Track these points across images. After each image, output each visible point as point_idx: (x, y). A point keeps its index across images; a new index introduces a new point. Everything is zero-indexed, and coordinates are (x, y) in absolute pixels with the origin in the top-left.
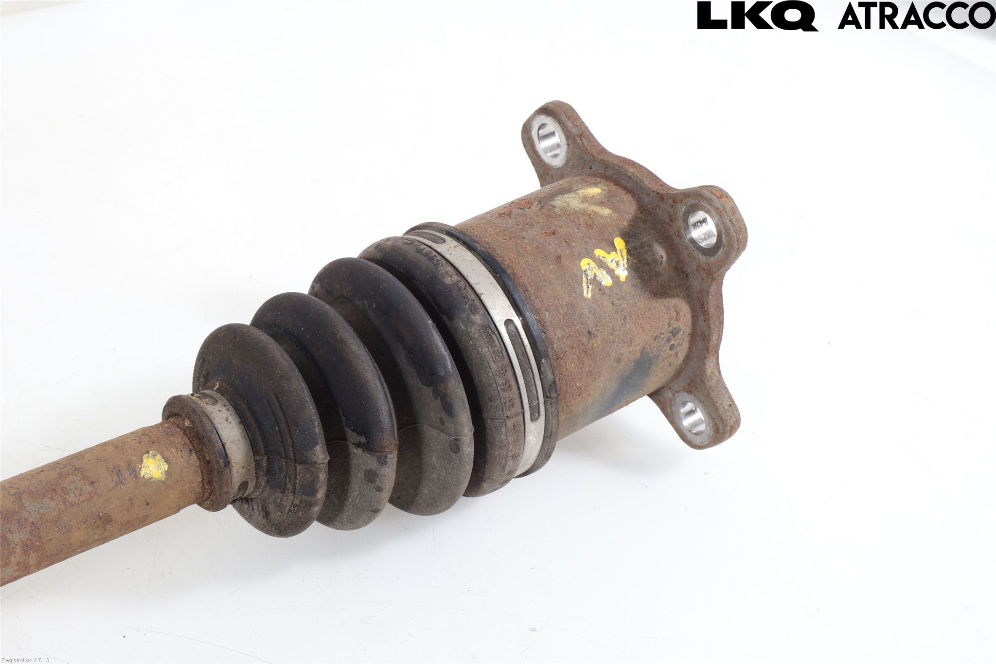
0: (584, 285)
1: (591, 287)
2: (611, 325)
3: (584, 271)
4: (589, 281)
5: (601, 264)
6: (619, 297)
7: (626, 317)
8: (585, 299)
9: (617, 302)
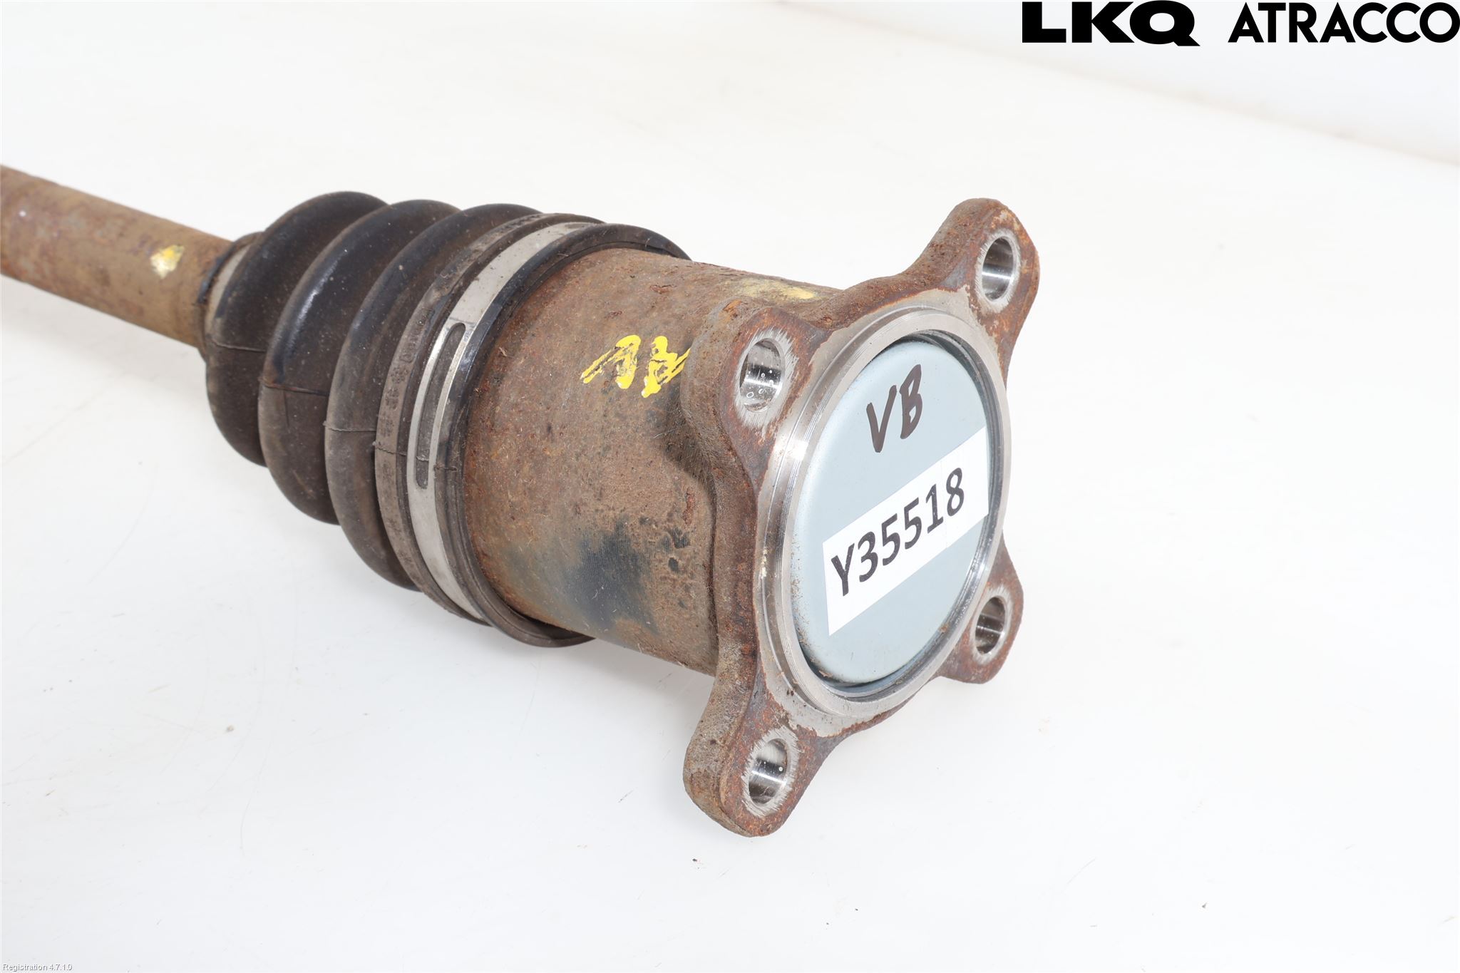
0: (596, 363)
1: (600, 371)
2: (582, 442)
3: (616, 348)
4: (606, 363)
5: (643, 357)
6: (620, 412)
7: (608, 448)
8: (577, 378)
9: (611, 416)
